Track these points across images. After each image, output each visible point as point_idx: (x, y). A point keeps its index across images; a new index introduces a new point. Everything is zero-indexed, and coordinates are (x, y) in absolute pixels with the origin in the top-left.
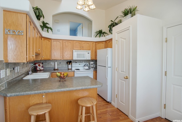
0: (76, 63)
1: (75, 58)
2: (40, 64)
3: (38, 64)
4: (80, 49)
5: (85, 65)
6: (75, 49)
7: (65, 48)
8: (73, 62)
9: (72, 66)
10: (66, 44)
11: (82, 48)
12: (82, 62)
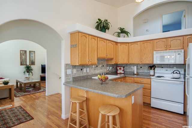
0: (162, 68)
1: (156, 61)
2: (121, 68)
3: (119, 68)
4: (165, 49)
5: (175, 72)
6: (157, 50)
7: (144, 51)
8: (158, 67)
9: (155, 72)
10: (144, 45)
11: (168, 48)
12: (172, 67)
